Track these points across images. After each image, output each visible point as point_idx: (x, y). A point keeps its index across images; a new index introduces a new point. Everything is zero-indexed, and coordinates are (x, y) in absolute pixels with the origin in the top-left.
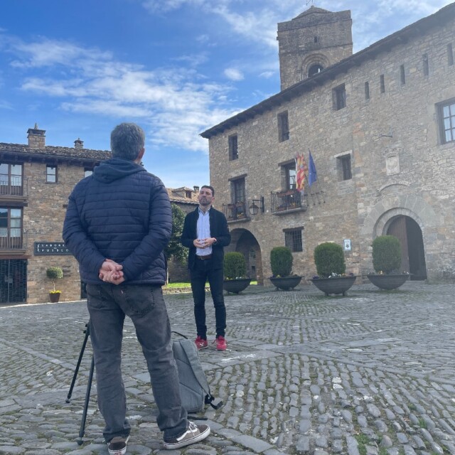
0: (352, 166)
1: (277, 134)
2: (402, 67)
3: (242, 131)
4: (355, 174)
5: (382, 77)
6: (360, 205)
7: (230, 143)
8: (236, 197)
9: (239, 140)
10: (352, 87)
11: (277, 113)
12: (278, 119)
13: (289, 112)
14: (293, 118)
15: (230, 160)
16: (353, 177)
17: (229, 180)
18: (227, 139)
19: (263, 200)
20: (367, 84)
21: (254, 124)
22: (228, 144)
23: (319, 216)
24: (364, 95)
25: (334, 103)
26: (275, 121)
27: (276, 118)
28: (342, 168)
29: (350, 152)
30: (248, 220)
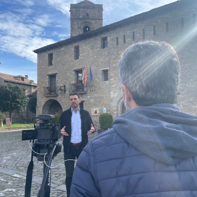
0: (109, 75)
1: (74, 56)
2: (134, 33)
3: (55, 52)
4: (110, 79)
5: (124, 36)
6: (112, 93)
7: (49, 57)
8: (51, 84)
9: (53, 56)
10: (110, 39)
11: (74, 45)
12: (74, 49)
13: (80, 46)
14: (82, 49)
15: (48, 66)
16: (109, 80)
17: (48, 75)
18: (47, 55)
19: (65, 86)
20: (117, 38)
21: (62, 49)
22: (48, 58)
23: (92, 97)
24: (116, 43)
25: (102, 45)
26: (73, 49)
27: (74, 48)
28: (104, 75)
29: (108, 68)
30: (57, 96)
